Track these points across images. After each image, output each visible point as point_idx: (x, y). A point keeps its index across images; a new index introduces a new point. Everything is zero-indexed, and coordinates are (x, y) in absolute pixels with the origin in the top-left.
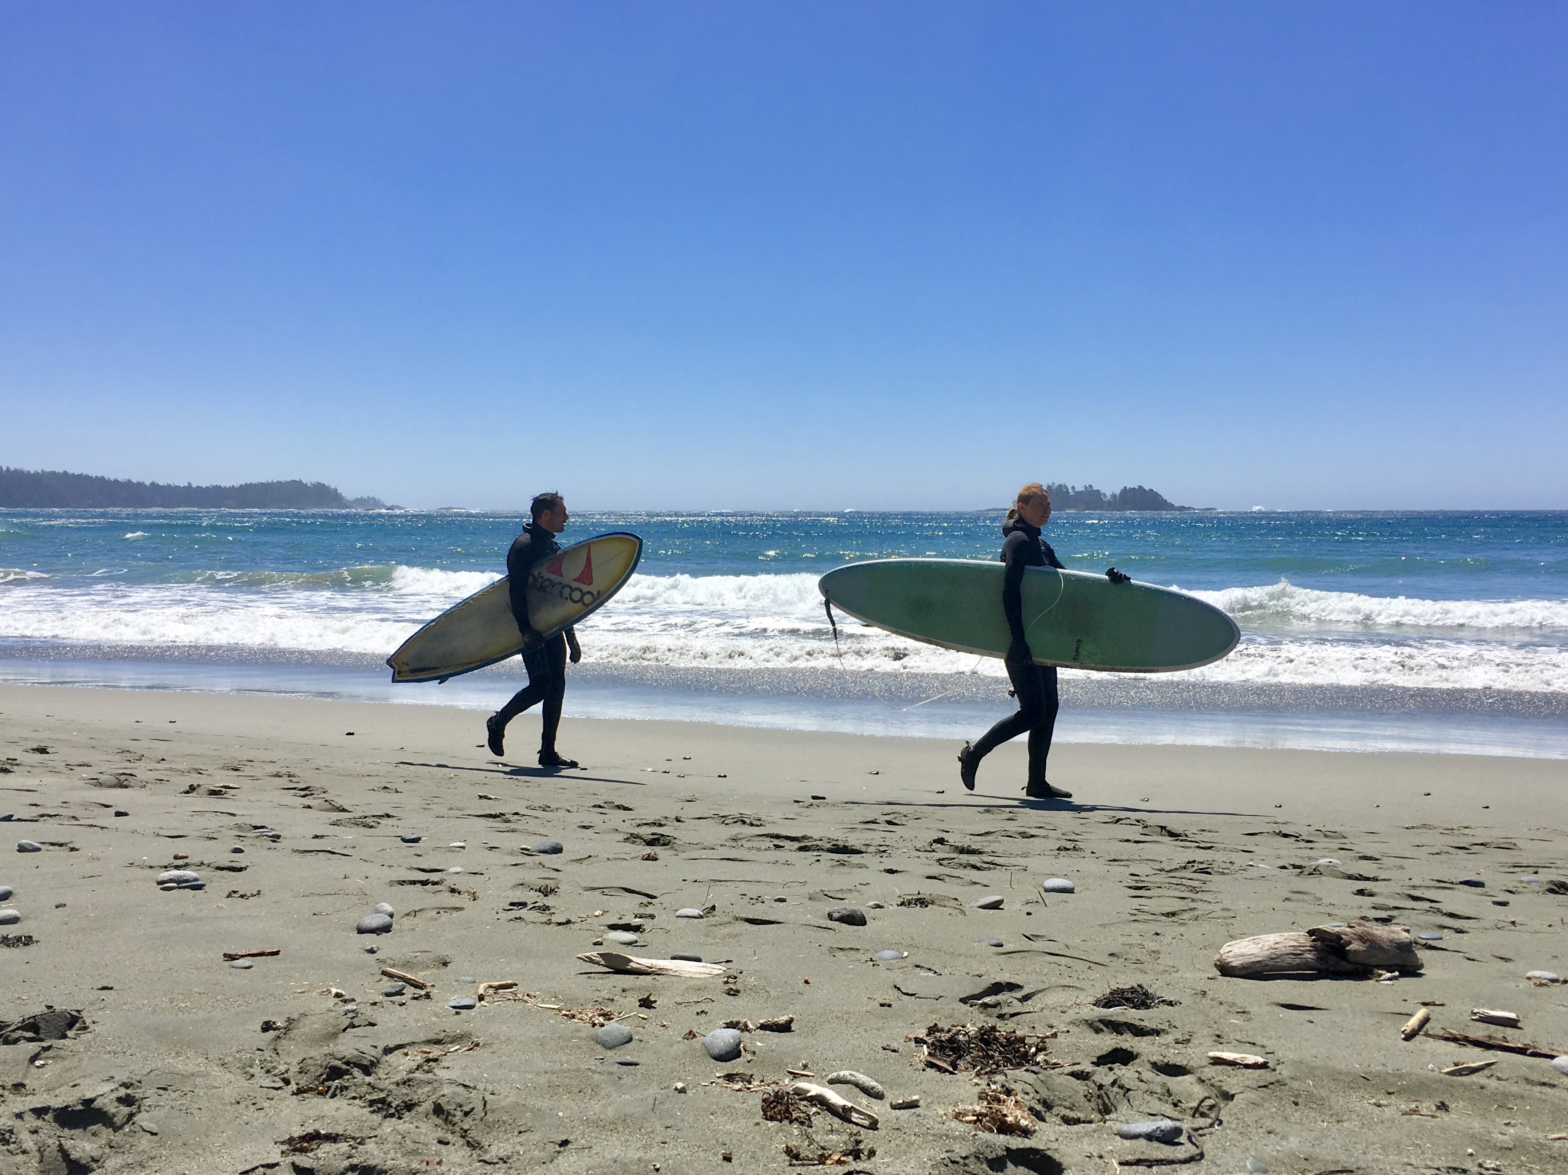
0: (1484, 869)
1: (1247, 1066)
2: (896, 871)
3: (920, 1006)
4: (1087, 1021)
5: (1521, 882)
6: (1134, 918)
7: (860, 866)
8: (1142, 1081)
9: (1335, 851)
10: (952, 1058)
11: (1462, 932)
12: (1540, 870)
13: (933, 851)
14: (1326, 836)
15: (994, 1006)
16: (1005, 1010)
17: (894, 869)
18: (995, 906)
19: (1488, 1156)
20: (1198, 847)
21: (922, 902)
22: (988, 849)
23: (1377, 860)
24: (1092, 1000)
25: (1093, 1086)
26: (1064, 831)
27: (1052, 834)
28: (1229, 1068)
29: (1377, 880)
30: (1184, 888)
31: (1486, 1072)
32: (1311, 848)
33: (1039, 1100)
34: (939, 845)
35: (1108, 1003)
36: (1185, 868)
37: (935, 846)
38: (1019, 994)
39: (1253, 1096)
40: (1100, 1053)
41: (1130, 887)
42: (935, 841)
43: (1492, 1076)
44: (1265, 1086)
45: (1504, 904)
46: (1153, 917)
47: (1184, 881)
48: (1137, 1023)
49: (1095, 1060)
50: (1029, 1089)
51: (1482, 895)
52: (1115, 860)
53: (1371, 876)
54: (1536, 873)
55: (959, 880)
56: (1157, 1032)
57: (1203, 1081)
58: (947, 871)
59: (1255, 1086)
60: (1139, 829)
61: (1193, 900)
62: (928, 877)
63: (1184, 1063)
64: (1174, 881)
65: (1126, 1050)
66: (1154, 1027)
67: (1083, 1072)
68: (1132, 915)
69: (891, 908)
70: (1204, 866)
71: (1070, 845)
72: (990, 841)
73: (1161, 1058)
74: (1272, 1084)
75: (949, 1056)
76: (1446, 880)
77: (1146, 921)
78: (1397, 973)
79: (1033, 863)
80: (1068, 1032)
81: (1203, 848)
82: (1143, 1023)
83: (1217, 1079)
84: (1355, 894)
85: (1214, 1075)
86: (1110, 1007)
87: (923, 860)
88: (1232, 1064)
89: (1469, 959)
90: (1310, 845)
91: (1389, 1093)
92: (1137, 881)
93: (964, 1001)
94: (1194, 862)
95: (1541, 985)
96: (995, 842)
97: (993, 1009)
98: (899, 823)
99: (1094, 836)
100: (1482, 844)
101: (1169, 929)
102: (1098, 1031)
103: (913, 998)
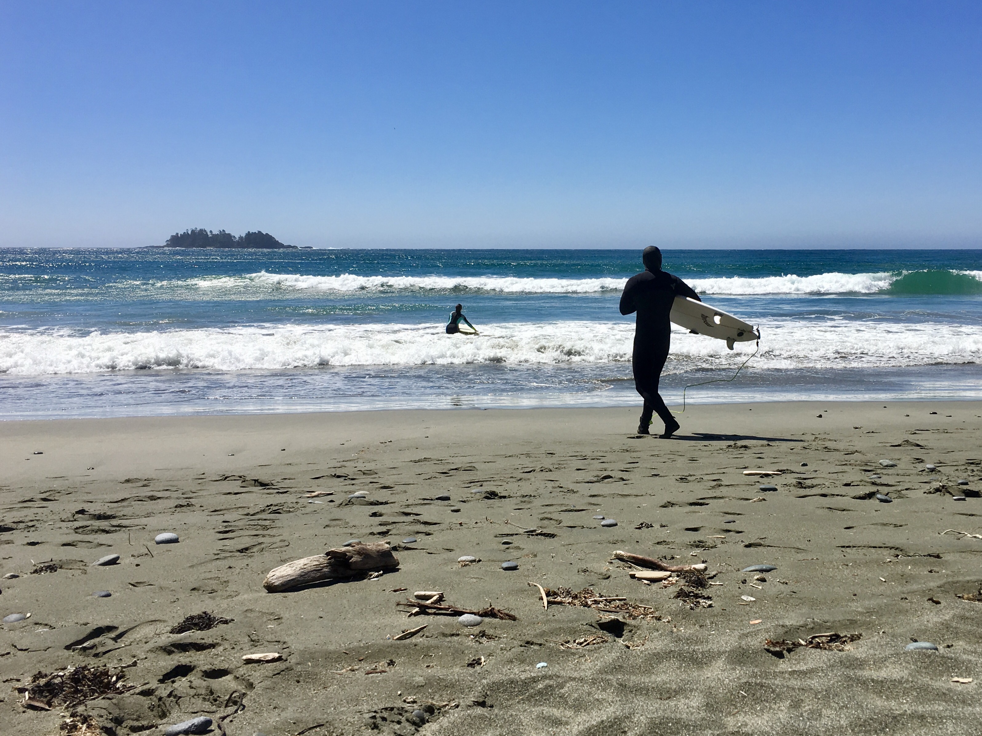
0: (453, 487)
1: (268, 662)
2: (38, 543)
3: (30, 658)
4: (162, 647)
5: (471, 493)
6: (216, 557)
7: (8, 542)
8: (192, 688)
9: (367, 485)
10: (48, 698)
11: (429, 534)
12: (484, 483)
13: (75, 520)
14: (364, 474)
15: (92, 648)
16: (101, 650)
17: (36, 541)
18: (113, 562)
19: (409, 694)
20: (278, 493)
21: (52, 568)
22: (121, 514)
23: (392, 488)
24: (169, 629)
25: (155, 699)
26: (183, 491)
27: (175, 495)
28: (256, 665)
29: (387, 503)
30: (259, 527)
31: (421, 634)
32: (353, 484)
33: (111, 720)
34: (80, 515)
35: (181, 629)
36: (264, 511)
37: (77, 516)
38: (113, 635)
39: (269, 683)
40: (165, 672)
41: (220, 532)
42: (78, 512)
43: (423, 635)
44: (278, 674)
45: (458, 511)
46: (231, 554)
47: (260, 522)
48: (199, 642)
49: (161, 677)
50: (103, 712)
51: (447, 506)
52: (215, 511)
53: (384, 501)
54: (481, 486)
55: (88, 544)
56: (213, 646)
57: (238, 678)
58: (80, 537)
59: (271, 675)
60: (239, 483)
61: (264, 536)
62: (64, 545)
63: (226, 666)
64: (252, 523)
65: (185, 665)
66: (211, 642)
67: (149, 689)
68: (215, 554)
69: (25, 576)
70: (277, 508)
71: (184, 502)
72: (124, 507)
73: (210, 667)
74: (283, 671)
75: (46, 697)
76: (428, 498)
77: (225, 558)
78: (382, 572)
79: (152, 522)
80: (146, 658)
81: (281, 493)
82: (203, 641)
83: (246, 675)
84: (371, 516)
85: (246, 672)
86: (182, 632)
87: (64, 530)
88: (258, 661)
89: (429, 553)
90: (353, 482)
91: (360, 661)
92: (226, 527)
93: (68, 648)
94: (271, 505)
95: (465, 565)
96: (128, 506)
97: (90, 651)
98: (53, 499)
99: (204, 493)
100: (456, 469)
101: (240, 562)
102: (170, 653)
103: (26, 652)
